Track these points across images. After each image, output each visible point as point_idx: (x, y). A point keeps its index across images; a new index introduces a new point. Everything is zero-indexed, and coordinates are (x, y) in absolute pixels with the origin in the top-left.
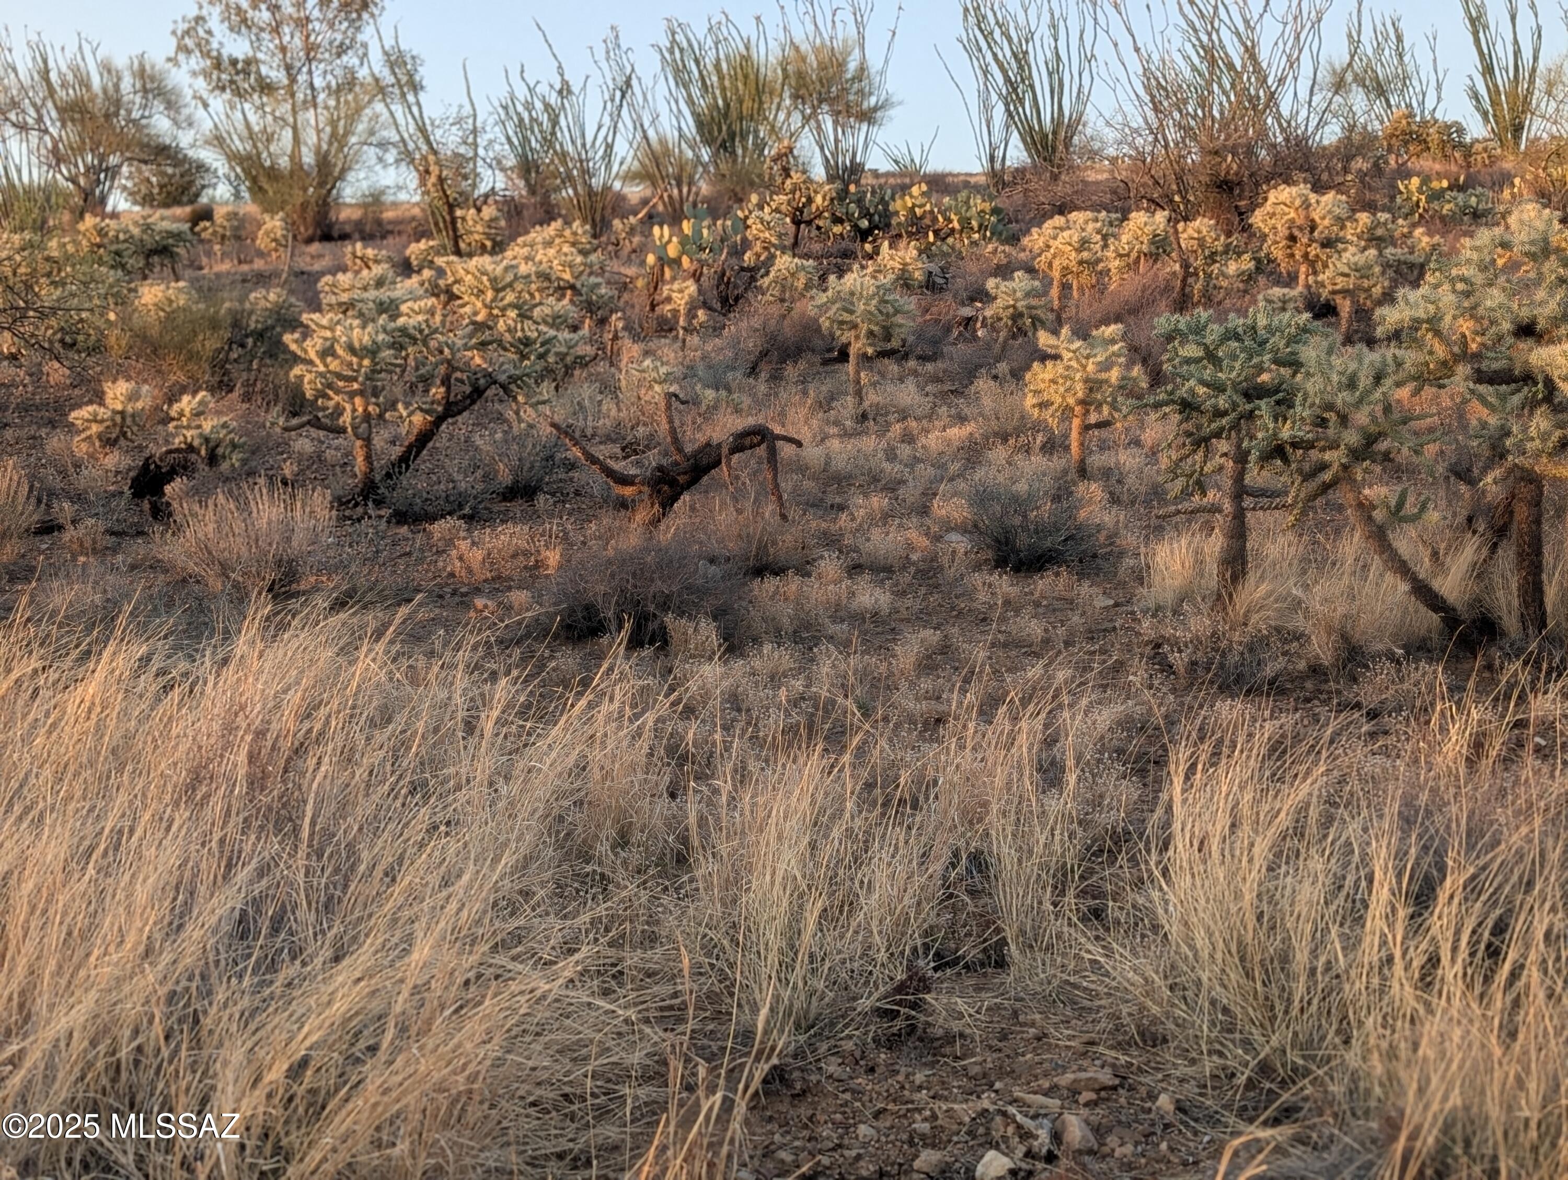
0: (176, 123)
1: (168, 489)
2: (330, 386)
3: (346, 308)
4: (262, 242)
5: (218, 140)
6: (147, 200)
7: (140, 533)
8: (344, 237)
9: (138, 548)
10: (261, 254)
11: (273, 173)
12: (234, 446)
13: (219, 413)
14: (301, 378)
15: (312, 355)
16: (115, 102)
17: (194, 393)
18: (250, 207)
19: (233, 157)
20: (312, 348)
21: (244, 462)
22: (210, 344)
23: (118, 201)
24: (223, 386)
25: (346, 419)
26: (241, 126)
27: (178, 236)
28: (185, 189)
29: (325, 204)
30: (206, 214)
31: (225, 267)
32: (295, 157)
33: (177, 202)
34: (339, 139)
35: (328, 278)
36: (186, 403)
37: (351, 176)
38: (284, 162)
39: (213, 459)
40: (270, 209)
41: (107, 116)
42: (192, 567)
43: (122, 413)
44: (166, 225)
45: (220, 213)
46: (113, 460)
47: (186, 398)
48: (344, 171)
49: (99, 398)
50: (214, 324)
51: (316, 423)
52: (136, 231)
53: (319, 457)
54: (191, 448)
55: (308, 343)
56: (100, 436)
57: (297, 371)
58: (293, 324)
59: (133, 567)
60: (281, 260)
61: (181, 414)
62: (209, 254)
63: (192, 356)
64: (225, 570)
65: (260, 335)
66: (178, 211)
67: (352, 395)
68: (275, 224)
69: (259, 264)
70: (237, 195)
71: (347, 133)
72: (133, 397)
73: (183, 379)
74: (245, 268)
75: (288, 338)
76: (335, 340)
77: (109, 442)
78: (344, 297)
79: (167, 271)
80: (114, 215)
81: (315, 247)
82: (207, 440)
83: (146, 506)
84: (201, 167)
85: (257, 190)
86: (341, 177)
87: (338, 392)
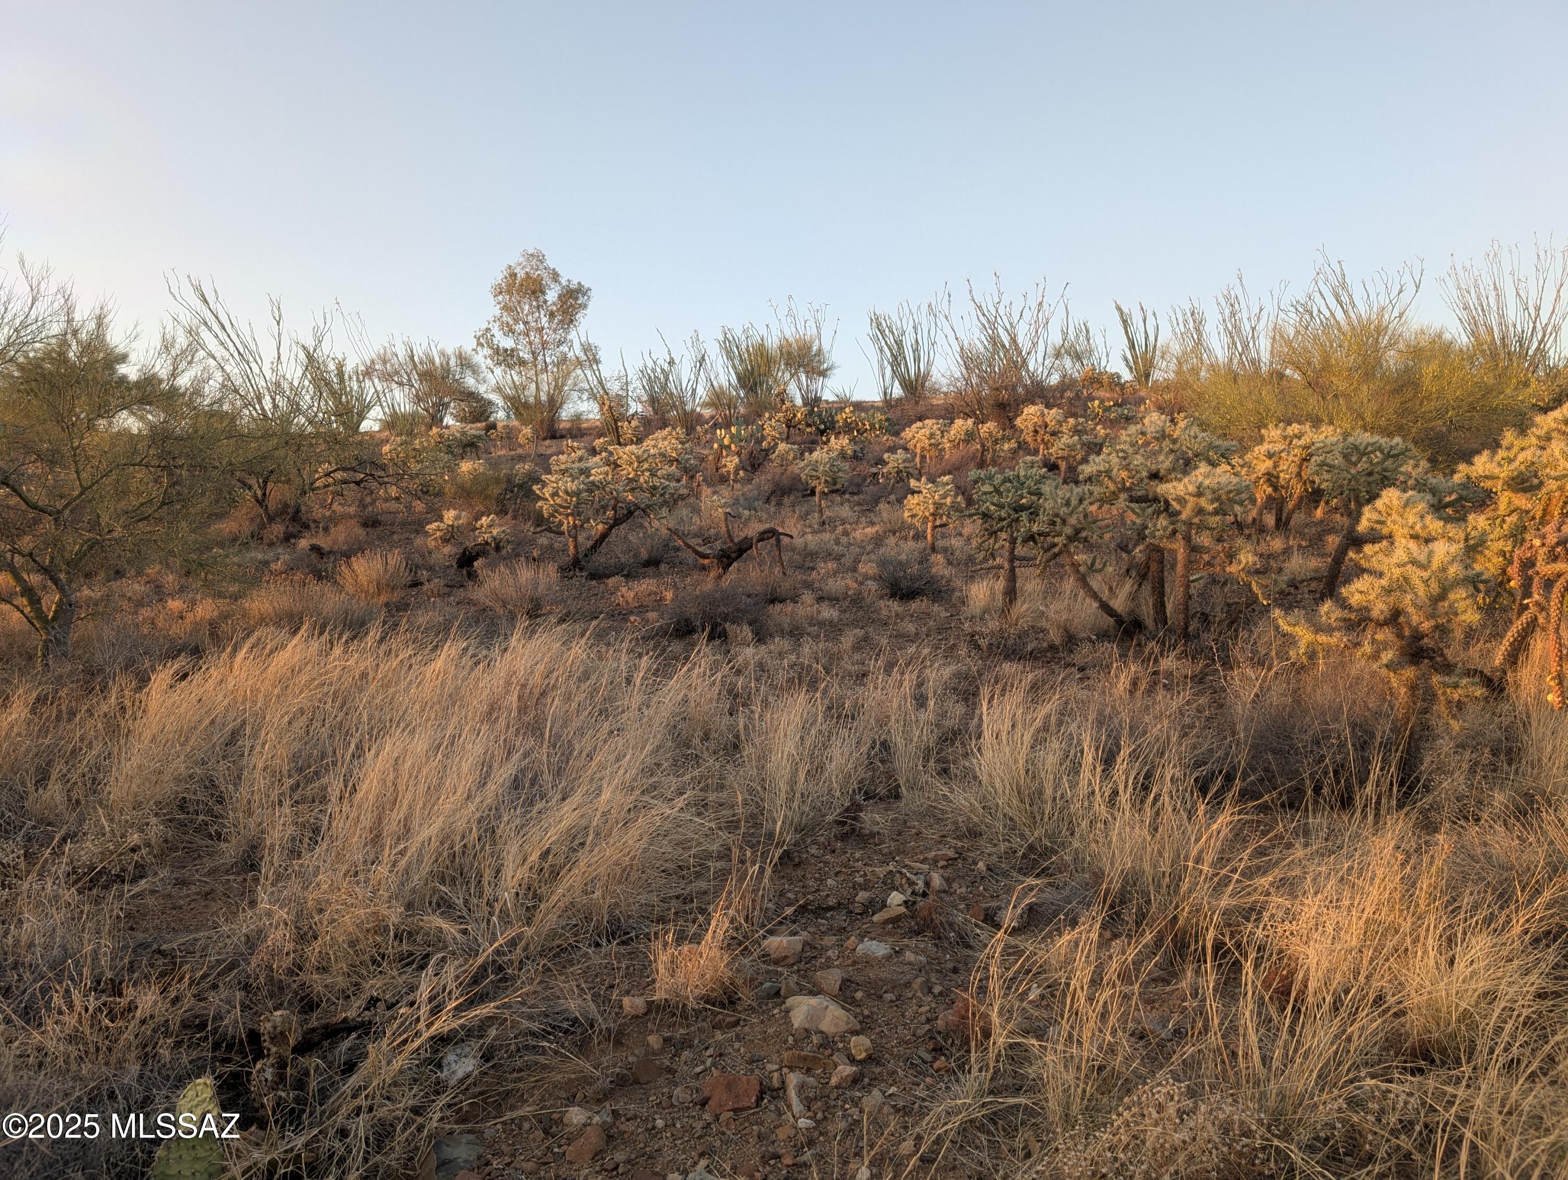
0: (477, 381)
1: (475, 564)
2: (556, 511)
3: (564, 472)
4: (521, 440)
5: (499, 389)
6: (463, 420)
7: (462, 586)
8: (562, 437)
9: (460, 594)
10: (520, 446)
11: (526, 405)
12: (508, 542)
13: (500, 525)
14: (541, 507)
15: (547, 496)
16: (447, 370)
17: (488, 516)
18: (515, 423)
19: (506, 398)
20: (547, 491)
21: (514, 549)
22: (496, 491)
23: (449, 420)
24: (502, 512)
25: (565, 527)
26: (510, 382)
27: (479, 437)
28: (482, 414)
29: (553, 420)
30: (493, 426)
31: (502, 452)
32: (537, 397)
33: (480, 421)
34: (559, 388)
35: (555, 457)
36: (484, 521)
37: (565, 406)
38: (532, 400)
39: (498, 549)
40: (525, 423)
41: (443, 378)
42: (488, 603)
43: (452, 526)
44: (473, 432)
45: (500, 425)
46: (447, 550)
47: (484, 518)
48: (562, 404)
49: (440, 518)
50: (498, 481)
51: (550, 530)
52: (458, 435)
53: (551, 547)
54: (487, 543)
55: (545, 490)
56: (441, 538)
57: (540, 504)
58: (538, 480)
59: (458, 603)
60: (531, 449)
61: (482, 526)
62: (495, 446)
63: (487, 497)
64: (504, 604)
65: (520, 486)
66: (479, 425)
67: (567, 515)
68: (527, 431)
69: (520, 451)
70: (508, 417)
71: (563, 385)
72: (457, 518)
73: (482, 509)
74: (513, 453)
75: (535, 487)
76: (558, 488)
77: (446, 541)
78: (563, 467)
79: (474, 455)
80: (447, 427)
81: (548, 442)
82: (495, 539)
83: (465, 572)
84: (490, 403)
85: (518, 414)
86: (560, 407)
87: (560, 514)
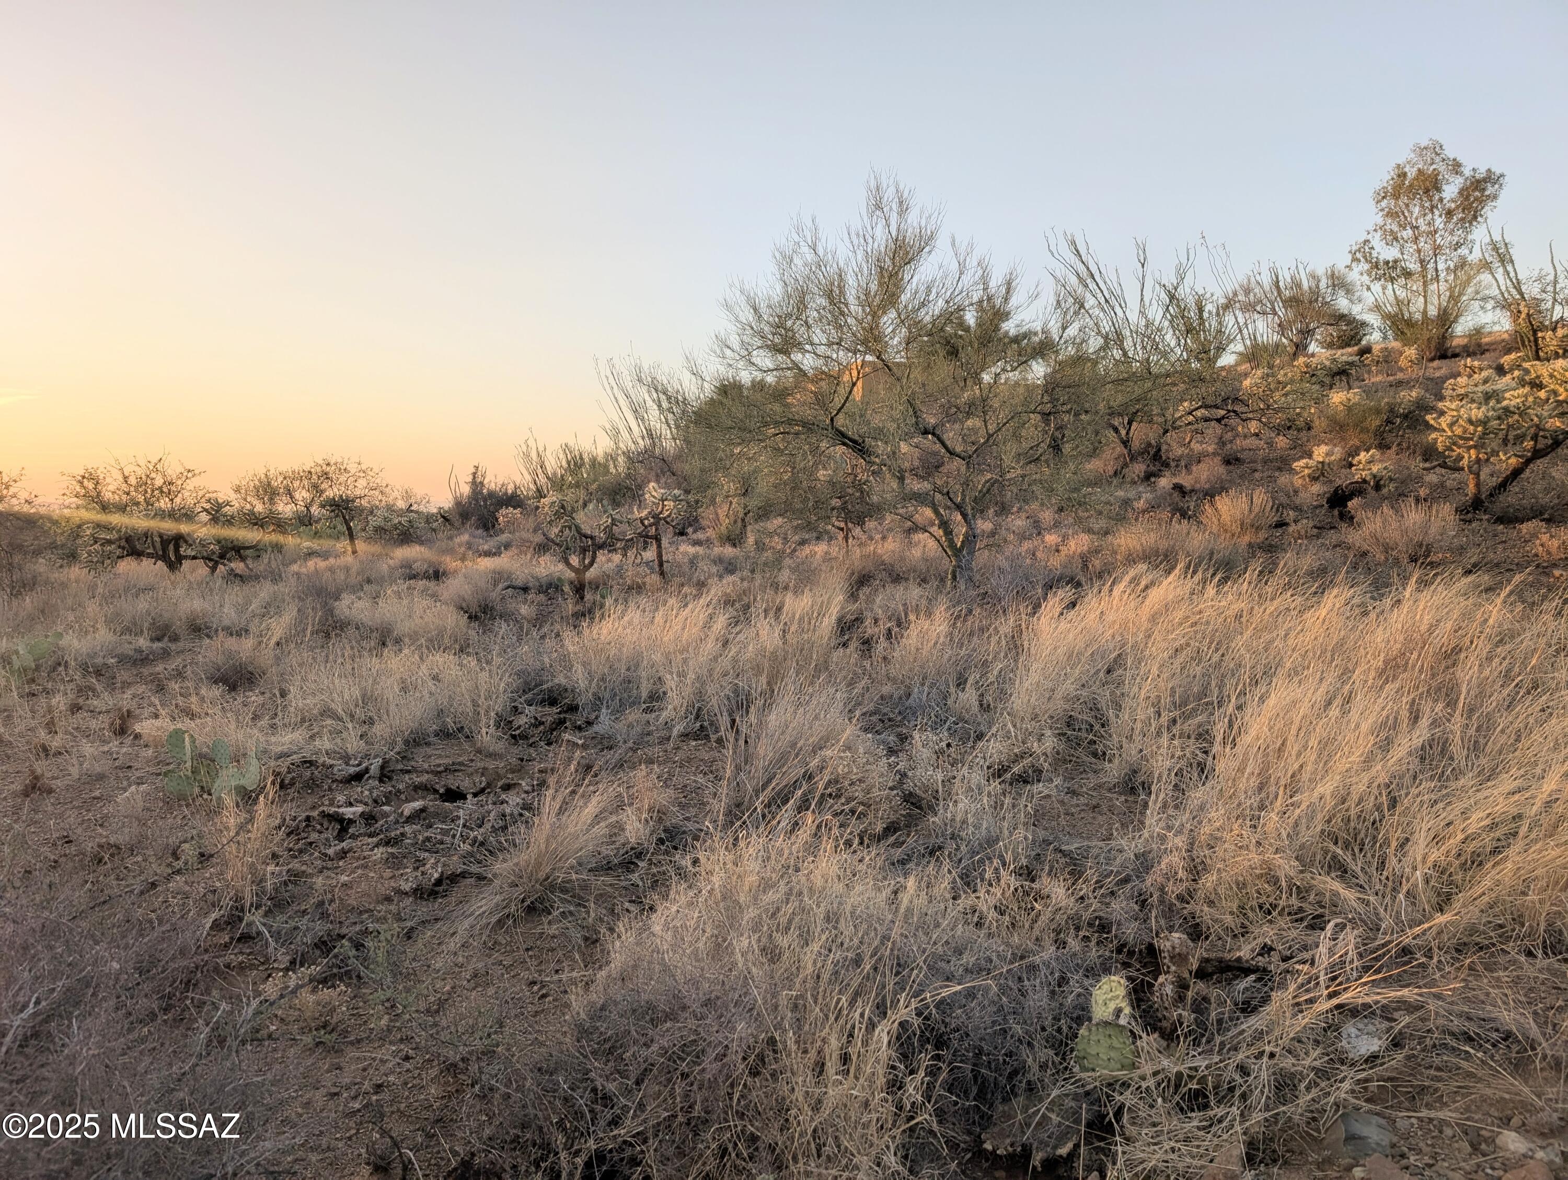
0: (1351, 301)
1: (1349, 504)
2: (1455, 444)
3: (1462, 397)
4: (1403, 362)
5: (1377, 308)
6: (1330, 346)
7: (1334, 528)
8: (1455, 356)
9: (1332, 537)
10: (1401, 370)
11: (1410, 323)
12: (1391, 479)
13: (1381, 461)
14: (1436, 439)
15: (1444, 426)
16: (1315, 293)
17: (1367, 450)
18: (1395, 345)
19: (1387, 316)
20: (1444, 422)
21: (1397, 488)
22: (1375, 422)
23: (1313, 347)
24: (1383, 446)
25: (1465, 462)
26: (1392, 299)
27: (1351, 364)
28: (1352, 337)
29: (1444, 337)
30: (1367, 350)
31: (1379, 378)
32: (1425, 312)
33: (1349, 346)
34: (1454, 298)
35: (1452, 381)
36: (1363, 456)
37: (1462, 320)
38: (1418, 316)
39: (1378, 487)
40: (1407, 343)
41: (1311, 302)
42: (1366, 547)
43: (1323, 463)
44: (1345, 358)
45: (1376, 349)
46: (1316, 488)
47: (1363, 454)
48: (1457, 317)
49: (1310, 456)
50: (1378, 412)
51: (1444, 465)
52: (1327, 363)
53: (1442, 485)
54: (1364, 481)
55: (1442, 419)
56: (1309, 476)
57: (1433, 436)
58: (1430, 409)
59: (1335, 546)
60: (1417, 372)
61: (1360, 462)
62: (1369, 372)
63: (1365, 430)
64: (1387, 549)
65: (1406, 417)
66: (1350, 350)
67: (1469, 448)
68: (1411, 352)
69: (1400, 376)
70: (1385, 338)
71: (1461, 294)
72: (1327, 454)
73: (1358, 443)
74: (1391, 378)
75: (1428, 417)
76: (1460, 416)
77: (1314, 479)
78: (1462, 391)
79: (1344, 384)
80: (1313, 355)
81: (1436, 363)
82: (1375, 476)
83: (1336, 512)
84: (1364, 324)
85: (1400, 334)
86: (1455, 320)
87: (1459, 447)
